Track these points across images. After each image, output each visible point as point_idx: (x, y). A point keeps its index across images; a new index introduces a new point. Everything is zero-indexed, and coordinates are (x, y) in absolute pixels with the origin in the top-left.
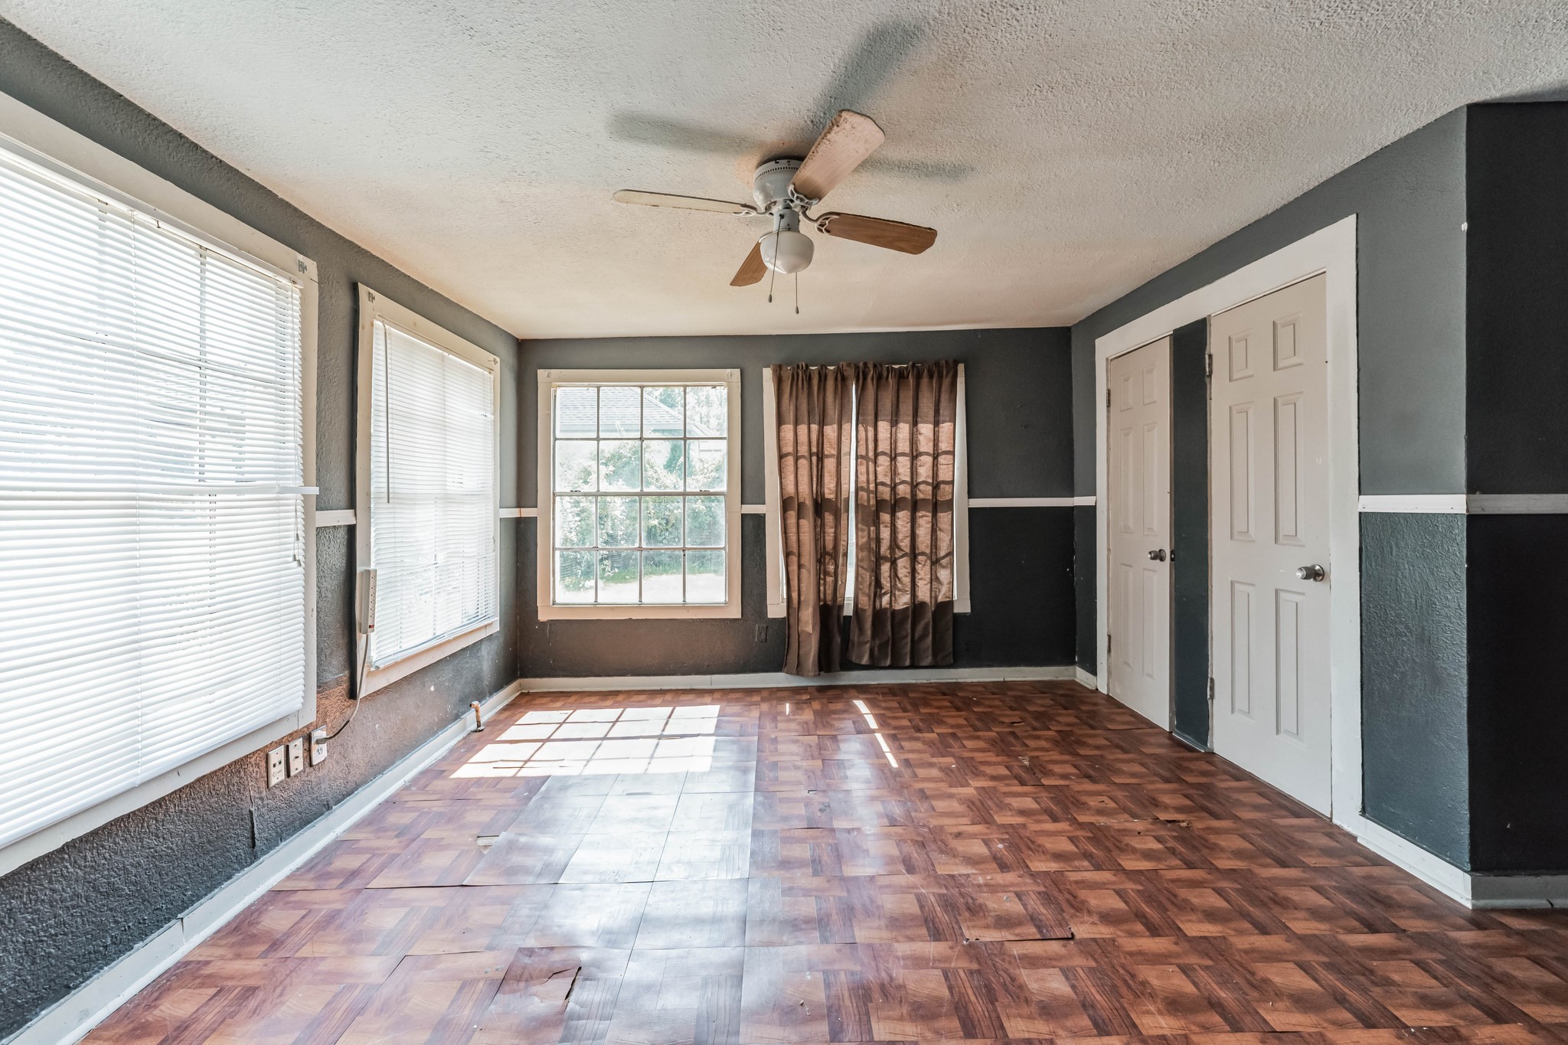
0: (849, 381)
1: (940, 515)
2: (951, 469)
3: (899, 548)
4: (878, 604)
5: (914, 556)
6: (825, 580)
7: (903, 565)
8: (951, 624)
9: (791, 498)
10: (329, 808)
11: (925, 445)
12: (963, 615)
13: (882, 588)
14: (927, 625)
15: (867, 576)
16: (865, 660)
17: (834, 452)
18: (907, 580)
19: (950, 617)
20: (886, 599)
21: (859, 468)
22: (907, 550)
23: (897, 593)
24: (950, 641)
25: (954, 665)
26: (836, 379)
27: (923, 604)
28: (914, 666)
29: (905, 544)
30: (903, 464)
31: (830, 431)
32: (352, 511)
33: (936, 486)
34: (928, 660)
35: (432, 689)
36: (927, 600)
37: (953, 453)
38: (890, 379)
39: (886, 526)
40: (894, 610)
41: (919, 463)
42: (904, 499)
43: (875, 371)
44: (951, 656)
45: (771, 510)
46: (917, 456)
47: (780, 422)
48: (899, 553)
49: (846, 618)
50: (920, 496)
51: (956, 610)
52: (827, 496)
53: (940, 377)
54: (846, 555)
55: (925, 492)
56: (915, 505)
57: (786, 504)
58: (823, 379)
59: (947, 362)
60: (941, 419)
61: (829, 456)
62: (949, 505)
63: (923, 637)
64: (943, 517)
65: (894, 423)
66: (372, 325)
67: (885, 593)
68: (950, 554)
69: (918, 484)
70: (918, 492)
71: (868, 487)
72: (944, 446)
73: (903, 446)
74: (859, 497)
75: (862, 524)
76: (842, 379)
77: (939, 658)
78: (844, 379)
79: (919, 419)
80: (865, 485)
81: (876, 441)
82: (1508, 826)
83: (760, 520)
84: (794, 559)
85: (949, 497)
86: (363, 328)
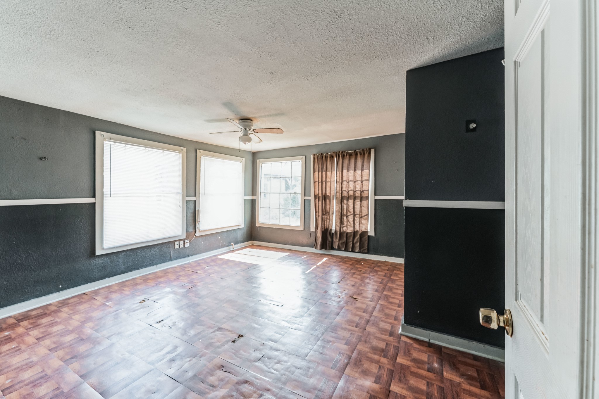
0: (334, 158)
1: (363, 201)
2: (368, 186)
3: (350, 212)
4: (342, 230)
5: (354, 215)
6: (327, 221)
7: (351, 218)
8: (367, 239)
9: (317, 195)
10: (189, 256)
11: (358, 178)
12: (372, 236)
13: (343, 224)
14: (358, 238)
15: (339, 221)
16: (336, 248)
17: (330, 180)
18: (352, 223)
19: (367, 236)
20: (344, 229)
21: (337, 185)
22: (352, 213)
23: (348, 227)
24: (367, 245)
25: (368, 253)
26: (330, 157)
27: (357, 231)
28: (353, 251)
29: (352, 211)
30: (351, 184)
31: (329, 174)
32: (195, 197)
33: (362, 192)
34: (357, 250)
35: (219, 238)
36: (358, 230)
37: (369, 180)
38: (347, 156)
39: (345, 205)
40: (347, 232)
41: (357, 184)
42: (351, 196)
43: (342, 154)
44: (367, 250)
45: (312, 198)
46: (356, 181)
47: (314, 172)
48: (349, 214)
49: (333, 233)
50: (357, 195)
51: (369, 234)
52: (328, 195)
53: (364, 154)
54: (333, 213)
55: (358, 194)
56: (355, 198)
57: (315, 197)
58: (326, 157)
59: (366, 149)
60: (364, 168)
61: (328, 182)
62: (367, 198)
63: (356, 242)
64: (364, 202)
65: (348, 171)
66: (201, 158)
67: (345, 227)
68: (368, 215)
69: (356, 191)
70: (356, 194)
71: (340, 192)
72: (365, 178)
73: (351, 178)
74: (337, 195)
75: (337, 204)
76: (332, 157)
77: (362, 250)
78: (333, 157)
79: (357, 169)
80: (339, 191)
81: (342, 176)
82: (418, 312)
83: (309, 201)
84: (317, 213)
85: (367, 195)
86: (198, 159)
